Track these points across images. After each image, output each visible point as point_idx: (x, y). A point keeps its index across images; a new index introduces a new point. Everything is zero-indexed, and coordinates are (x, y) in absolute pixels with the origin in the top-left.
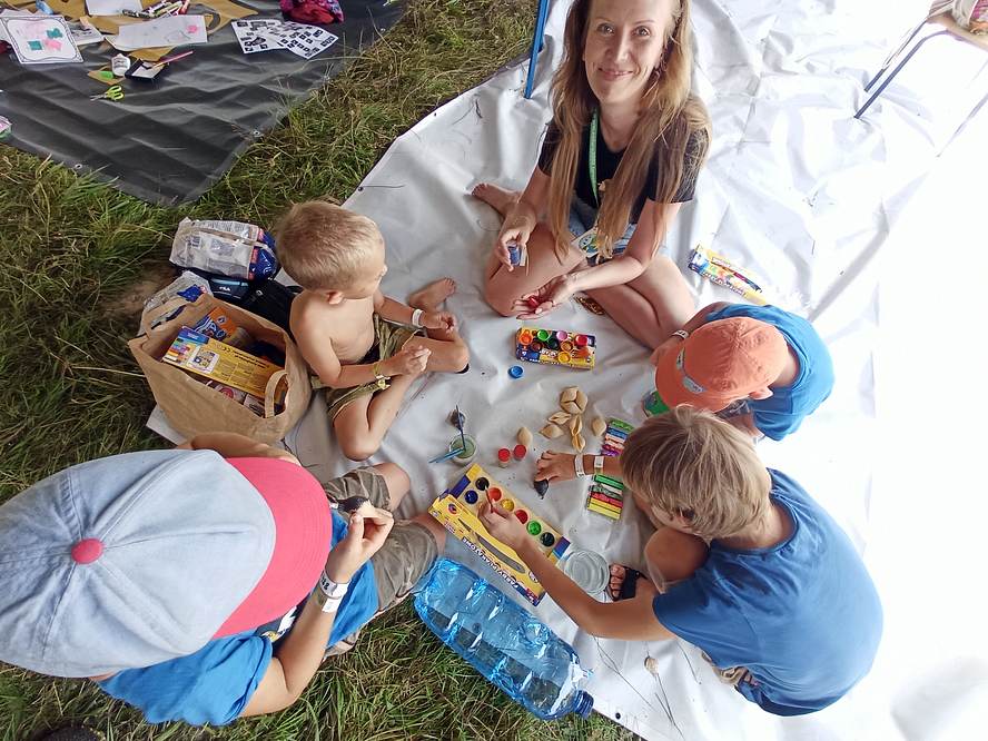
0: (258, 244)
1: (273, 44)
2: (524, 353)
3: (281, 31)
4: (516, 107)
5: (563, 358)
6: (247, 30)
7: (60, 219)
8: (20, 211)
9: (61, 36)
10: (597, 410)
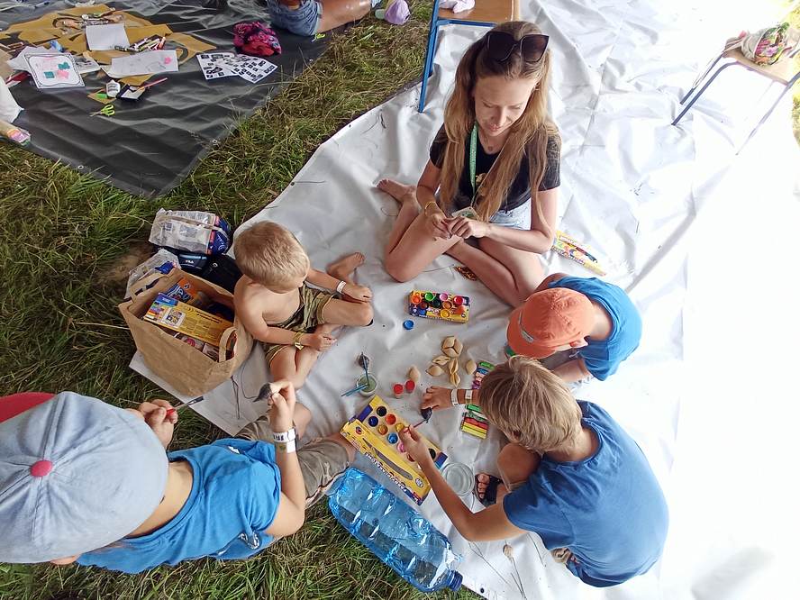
0: (215, 228)
1: (228, 72)
2: (415, 311)
3: (234, 61)
4: (412, 119)
5: (444, 314)
6: (208, 61)
7: (66, 208)
8: (37, 202)
9: (69, 67)
10: (470, 354)
